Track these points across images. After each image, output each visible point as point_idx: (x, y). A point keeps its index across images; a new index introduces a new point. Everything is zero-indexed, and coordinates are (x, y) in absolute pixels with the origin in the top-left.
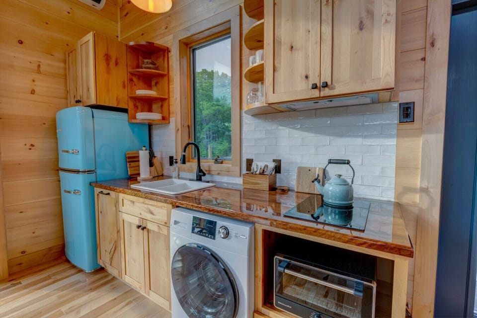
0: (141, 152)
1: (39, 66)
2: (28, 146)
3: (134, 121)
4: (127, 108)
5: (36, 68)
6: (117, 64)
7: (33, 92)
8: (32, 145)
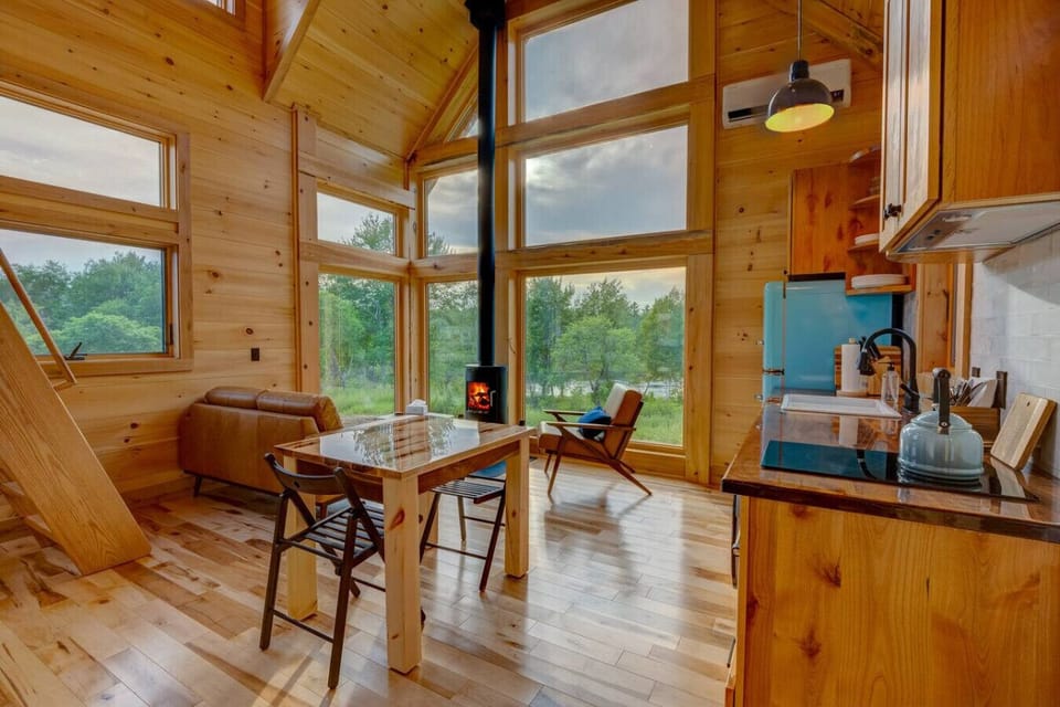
0: (844, 347)
1: (759, 233)
2: (741, 336)
3: (850, 293)
4: (842, 271)
5: (755, 236)
6: (828, 203)
7: (750, 268)
8: (745, 335)
